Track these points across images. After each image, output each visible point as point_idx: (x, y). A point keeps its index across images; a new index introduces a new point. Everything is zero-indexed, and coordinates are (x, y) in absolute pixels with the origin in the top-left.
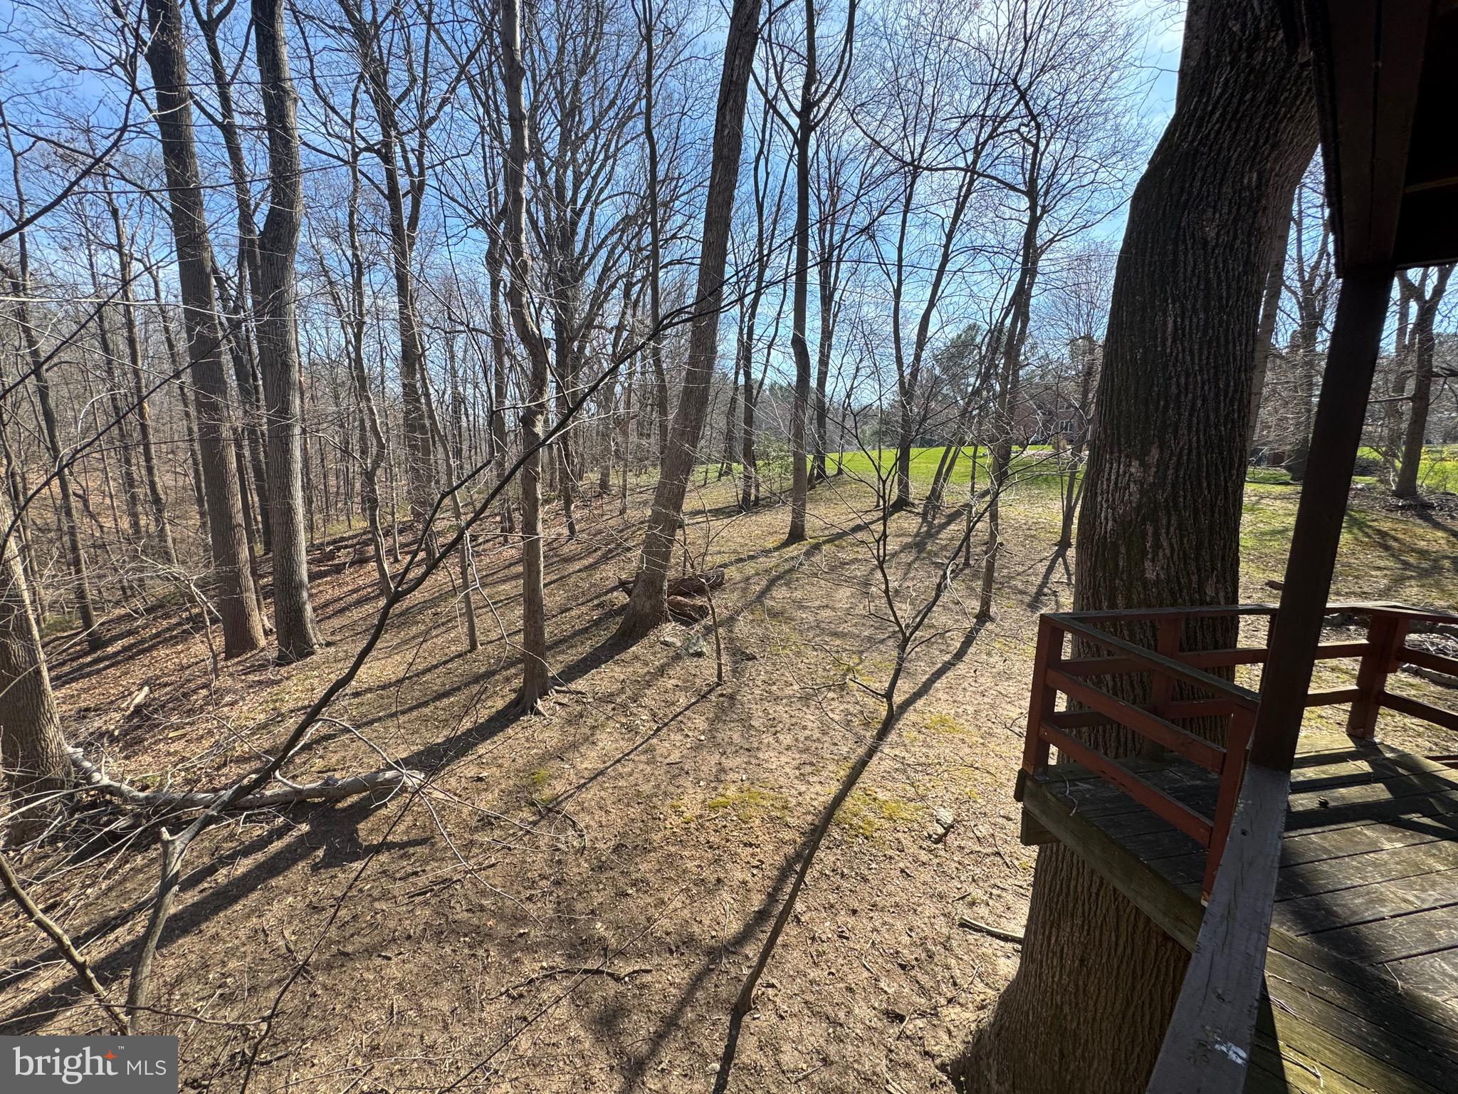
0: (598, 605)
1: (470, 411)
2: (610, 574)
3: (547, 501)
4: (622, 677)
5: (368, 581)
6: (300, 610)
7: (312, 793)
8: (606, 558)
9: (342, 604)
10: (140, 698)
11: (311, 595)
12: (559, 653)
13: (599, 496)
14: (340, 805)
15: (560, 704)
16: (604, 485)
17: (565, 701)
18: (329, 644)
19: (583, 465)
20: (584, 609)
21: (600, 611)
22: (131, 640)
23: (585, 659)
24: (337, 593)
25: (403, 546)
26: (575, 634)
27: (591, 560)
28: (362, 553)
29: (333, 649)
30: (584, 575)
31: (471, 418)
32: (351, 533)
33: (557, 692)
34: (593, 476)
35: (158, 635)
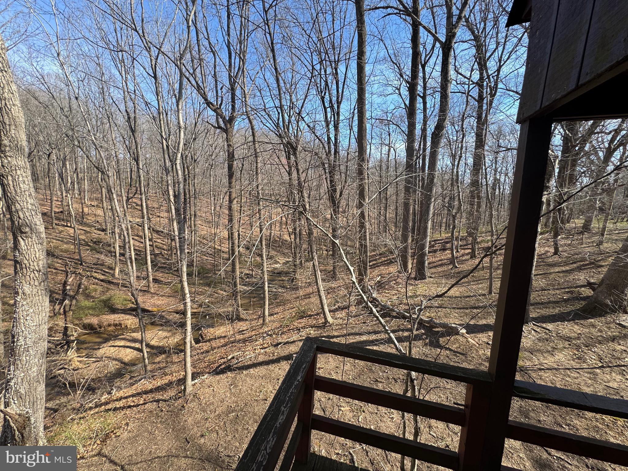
0: (568, 292)
1: (502, 187)
2: (582, 278)
3: (542, 234)
4: (579, 332)
5: (445, 258)
6: (424, 263)
7: (425, 321)
8: (579, 269)
9: (435, 264)
10: (378, 279)
11: (428, 258)
12: (538, 308)
13: (582, 233)
14: (434, 329)
15: (534, 330)
16: (586, 228)
17: (538, 330)
18: (431, 277)
19: (571, 214)
20: (558, 292)
21: (569, 295)
22: (374, 262)
23: (554, 316)
24: (434, 260)
25: (461, 246)
26: (550, 302)
27: (568, 268)
28: (444, 246)
29: (432, 279)
30: (561, 275)
31: (501, 190)
32: (441, 238)
33: (534, 324)
34: (579, 222)
35: (381, 262)
